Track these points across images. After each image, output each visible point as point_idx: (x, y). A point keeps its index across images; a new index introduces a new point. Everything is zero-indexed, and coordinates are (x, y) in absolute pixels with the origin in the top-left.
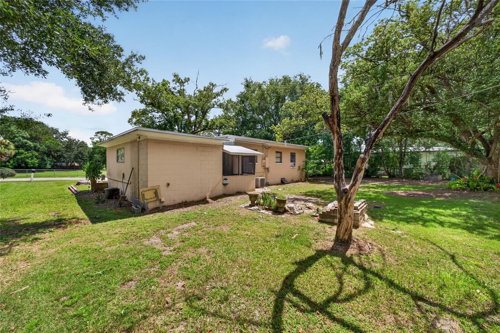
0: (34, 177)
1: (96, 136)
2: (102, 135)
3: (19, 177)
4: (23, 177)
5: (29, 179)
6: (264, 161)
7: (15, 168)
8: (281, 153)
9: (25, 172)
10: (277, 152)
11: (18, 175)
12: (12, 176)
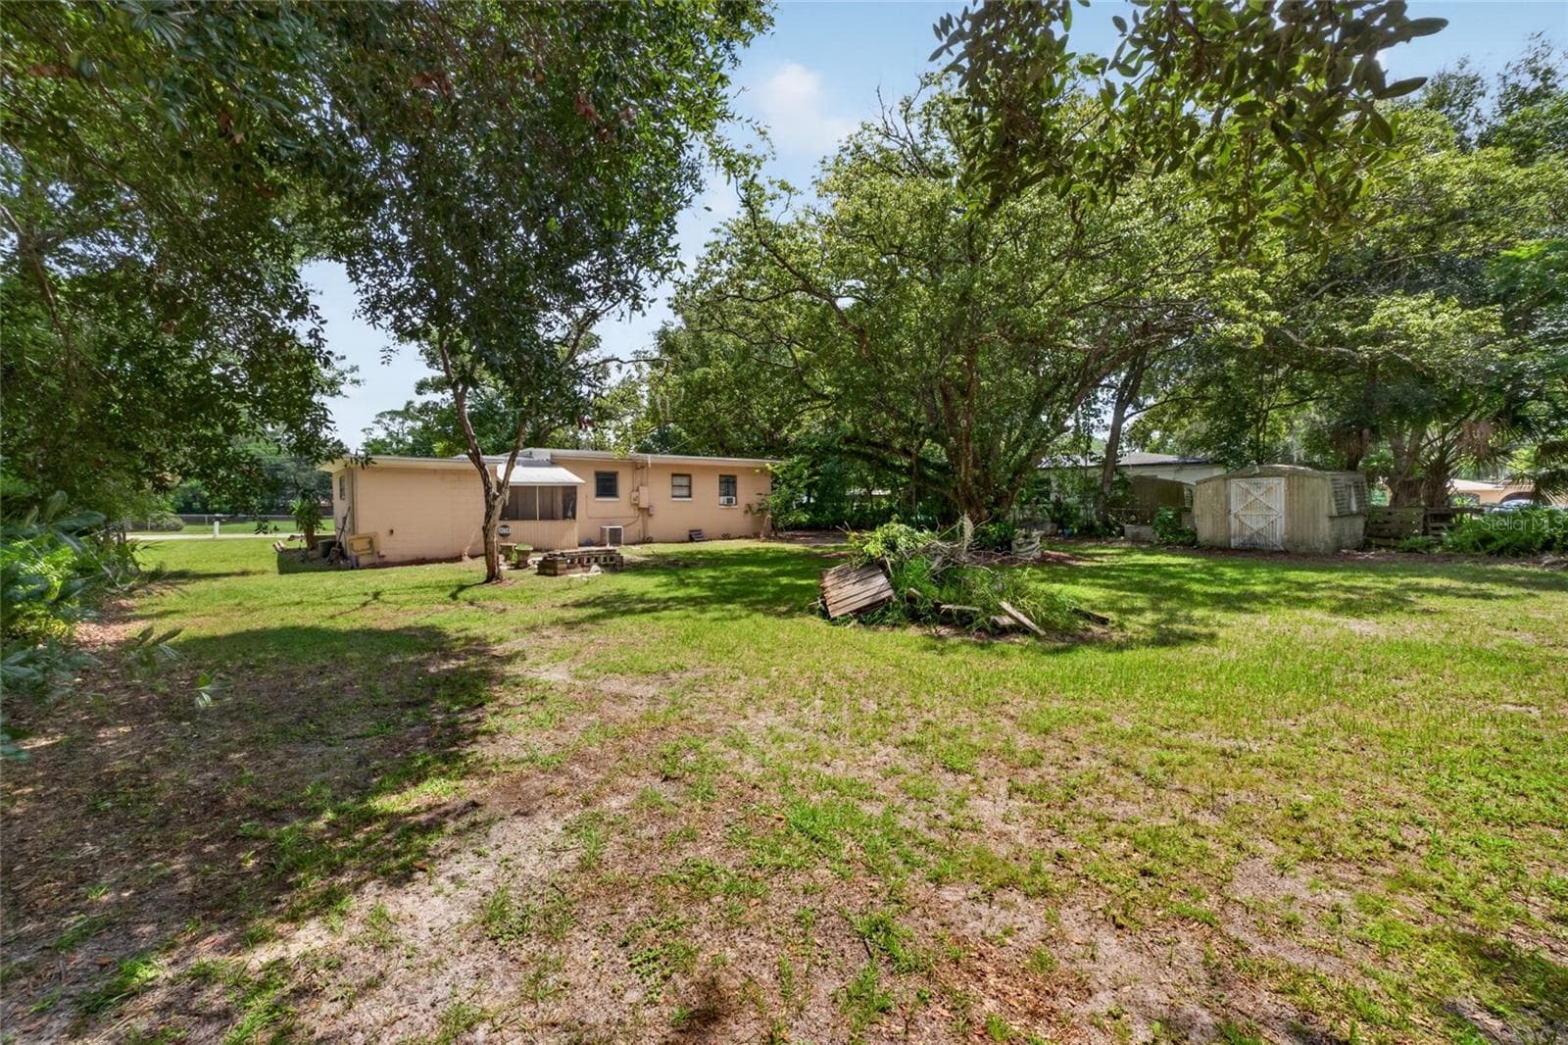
0: (221, 531)
1: (378, 422)
2: (392, 419)
3: (191, 533)
4: (198, 533)
5: (210, 536)
6: (635, 494)
7: (179, 511)
8: (689, 476)
9: (201, 521)
10: (674, 475)
11: (187, 527)
12: (177, 529)
